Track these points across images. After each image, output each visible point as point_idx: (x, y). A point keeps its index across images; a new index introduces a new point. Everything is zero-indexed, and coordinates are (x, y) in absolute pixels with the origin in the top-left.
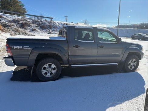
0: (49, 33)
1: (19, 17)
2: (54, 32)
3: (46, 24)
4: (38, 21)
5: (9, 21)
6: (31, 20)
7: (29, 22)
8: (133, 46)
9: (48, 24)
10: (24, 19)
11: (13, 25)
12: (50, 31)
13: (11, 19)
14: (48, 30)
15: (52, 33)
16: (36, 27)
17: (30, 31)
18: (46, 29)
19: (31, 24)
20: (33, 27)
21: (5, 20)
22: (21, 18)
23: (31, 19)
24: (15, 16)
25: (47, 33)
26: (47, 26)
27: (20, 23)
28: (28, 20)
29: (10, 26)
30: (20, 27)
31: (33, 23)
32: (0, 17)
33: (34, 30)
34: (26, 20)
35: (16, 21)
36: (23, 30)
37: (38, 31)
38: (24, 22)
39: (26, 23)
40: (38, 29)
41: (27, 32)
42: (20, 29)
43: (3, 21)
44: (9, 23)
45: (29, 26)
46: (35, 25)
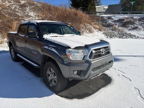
1: (126, 16)
5: (115, 21)
6: (139, 17)
7: (135, 19)
8: (50, 47)
11: (115, 25)
13: (116, 19)
16: (141, 24)
17: (129, 30)
20: (137, 25)
21: (112, 20)
23: (140, 16)
27: (124, 21)
28: (135, 18)
29: (112, 26)
30: (122, 26)
31: (140, 20)
32: (109, 18)
33: (135, 28)
34: (132, 18)
35: (120, 21)
36: (123, 28)
37: (140, 29)
38: (129, 20)
39: (130, 21)
40: (141, 27)
41: (126, 31)
42: (120, 28)
43: (110, 21)
44: (113, 23)
45: (132, 24)
46: (140, 22)
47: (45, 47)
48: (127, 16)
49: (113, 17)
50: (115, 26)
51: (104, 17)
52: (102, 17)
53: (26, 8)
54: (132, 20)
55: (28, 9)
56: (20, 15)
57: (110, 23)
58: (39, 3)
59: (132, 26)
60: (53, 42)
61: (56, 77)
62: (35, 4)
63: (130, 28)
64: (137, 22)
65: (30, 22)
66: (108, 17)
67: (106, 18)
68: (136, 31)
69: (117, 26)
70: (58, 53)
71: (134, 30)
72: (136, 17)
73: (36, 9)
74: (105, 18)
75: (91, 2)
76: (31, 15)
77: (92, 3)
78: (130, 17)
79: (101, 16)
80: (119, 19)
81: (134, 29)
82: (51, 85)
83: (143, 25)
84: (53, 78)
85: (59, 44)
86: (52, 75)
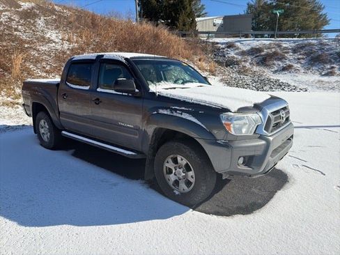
0: (326, 75)
1: (265, 42)
3: (331, 49)
4: (310, 44)
5: (243, 53)
6: (293, 45)
7: (285, 48)
10: (277, 45)
11: (244, 61)
12: (333, 68)
13: (245, 48)
14: (329, 67)
15: (338, 72)
16: (299, 59)
17: (275, 72)
18: (326, 63)
19: (288, 53)
20: (290, 60)
21: (237, 51)
23: (295, 42)
24: (258, 41)
25: (320, 74)
26: (331, 54)
27: (263, 53)
28: (284, 45)
29: (237, 63)
30: (258, 64)
31: (295, 51)
32: (230, 46)
33: (287, 69)
34: (279, 46)
35: (254, 52)
36: (262, 68)
37: (297, 70)
38: (273, 50)
39: (275, 53)
40: (299, 65)
41: (268, 73)
42: (255, 68)
43: (232, 54)
44: (240, 57)
45: (280, 59)
46: (296, 56)
47: (161, 111)
48: (269, 42)
49: (238, 44)
50: (243, 63)
51: (218, 43)
52: (213, 43)
53: (36, 20)
54: (279, 51)
55: (40, 22)
56: (24, 37)
57: (233, 57)
58: (65, 8)
59: (280, 63)
60: (182, 99)
61: (191, 173)
62: (55, 10)
63: (276, 69)
64: (290, 56)
65: (103, 56)
66: (227, 43)
67: (223, 46)
68: (289, 74)
69: (247, 65)
70: (199, 123)
71: (284, 72)
72: (287, 43)
73: (60, 22)
74: (220, 45)
75: (184, 8)
76: (52, 38)
77: (188, 10)
78: (275, 44)
79: (211, 41)
80: (252, 49)
81: (284, 69)
82: (177, 193)
83: (303, 61)
84: (181, 177)
85: (199, 104)
86: (178, 169)
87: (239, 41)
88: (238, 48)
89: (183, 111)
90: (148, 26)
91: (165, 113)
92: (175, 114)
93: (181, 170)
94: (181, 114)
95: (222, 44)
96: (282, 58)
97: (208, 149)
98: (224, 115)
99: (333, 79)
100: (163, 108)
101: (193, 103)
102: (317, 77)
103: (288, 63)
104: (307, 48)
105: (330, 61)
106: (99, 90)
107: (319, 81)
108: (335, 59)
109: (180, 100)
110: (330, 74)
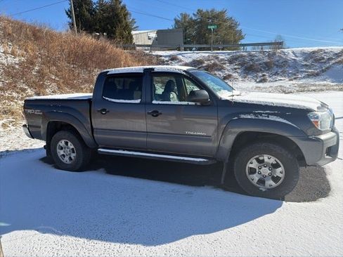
0: (260, 82)
1: (204, 55)
2: (274, 77)
3: (259, 60)
4: (242, 56)
6: (228, 56)
7: (222, 60)
8: (261, 114)
9: (266, 60)
10: (215, 57)
12: (264, 75)
13: (190, 60)
14: (260, 74)
15: (269, 79)
16: (235, 69)
18: (258, 72)
19: (225, 64)
20: (228, 70)
21: (180, 63)
22: (208, 54)
23: (229, 54)
24: (197, 53)
25: (256, 81)
26: (260, 64)
27: (204, 65)
28: (221, 57)
31: (231, 62)
32: (173, 58)
33: (227, 78)
34: (217, 58)
35: (196, 63)
37: (236, 79)
38: (213, 62)
39: (215, 65)
40: (236, 74)
45: (220, 70)
46: (233, 66)
47: (242, 116)
49: (180, 57)
51: (161, 56)
52: (157, 56)
54: (217, 62)
59: (220, 73)
61: (280, 169)
64: (227, 66)
66: (169, 56)
67: (167, 59)
70: (290, 123)
72: (224, 55)
74: (163, 58)
78: (212, 56)
79: (154, 54)
80: (194, 61)
81: (225, 78)
82: (264, 190)
83: (239, 71)
84: (267, 174)
85: (283, 107)
86: (264, 168)
87: (180, 54)
88: (181, 61)
89: (269, 114)
90: (88, 40)
91: (249, 117)
92: (261, 118)
93: (267, 169)
94: (268, 117)
95: (166, 57)
96: (221, 69)
97: (301, 144)
98: (310, 115)
99: (267, 85)
100: (245, 114)
101: (276, 107)
102: (253, 84)
103: (227, 72)
104: (240, 59)
105: (261, 70)
106: (154, 102)
107: (257, 87)
108: (264, 68)
109: (261, 105)
110: (263, 81)
